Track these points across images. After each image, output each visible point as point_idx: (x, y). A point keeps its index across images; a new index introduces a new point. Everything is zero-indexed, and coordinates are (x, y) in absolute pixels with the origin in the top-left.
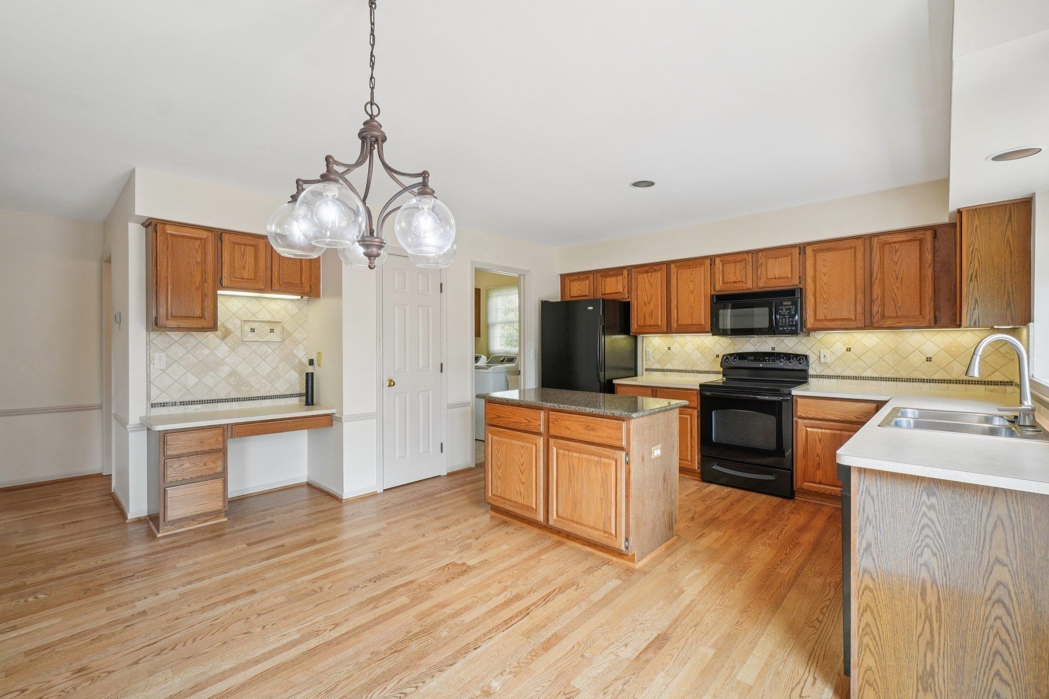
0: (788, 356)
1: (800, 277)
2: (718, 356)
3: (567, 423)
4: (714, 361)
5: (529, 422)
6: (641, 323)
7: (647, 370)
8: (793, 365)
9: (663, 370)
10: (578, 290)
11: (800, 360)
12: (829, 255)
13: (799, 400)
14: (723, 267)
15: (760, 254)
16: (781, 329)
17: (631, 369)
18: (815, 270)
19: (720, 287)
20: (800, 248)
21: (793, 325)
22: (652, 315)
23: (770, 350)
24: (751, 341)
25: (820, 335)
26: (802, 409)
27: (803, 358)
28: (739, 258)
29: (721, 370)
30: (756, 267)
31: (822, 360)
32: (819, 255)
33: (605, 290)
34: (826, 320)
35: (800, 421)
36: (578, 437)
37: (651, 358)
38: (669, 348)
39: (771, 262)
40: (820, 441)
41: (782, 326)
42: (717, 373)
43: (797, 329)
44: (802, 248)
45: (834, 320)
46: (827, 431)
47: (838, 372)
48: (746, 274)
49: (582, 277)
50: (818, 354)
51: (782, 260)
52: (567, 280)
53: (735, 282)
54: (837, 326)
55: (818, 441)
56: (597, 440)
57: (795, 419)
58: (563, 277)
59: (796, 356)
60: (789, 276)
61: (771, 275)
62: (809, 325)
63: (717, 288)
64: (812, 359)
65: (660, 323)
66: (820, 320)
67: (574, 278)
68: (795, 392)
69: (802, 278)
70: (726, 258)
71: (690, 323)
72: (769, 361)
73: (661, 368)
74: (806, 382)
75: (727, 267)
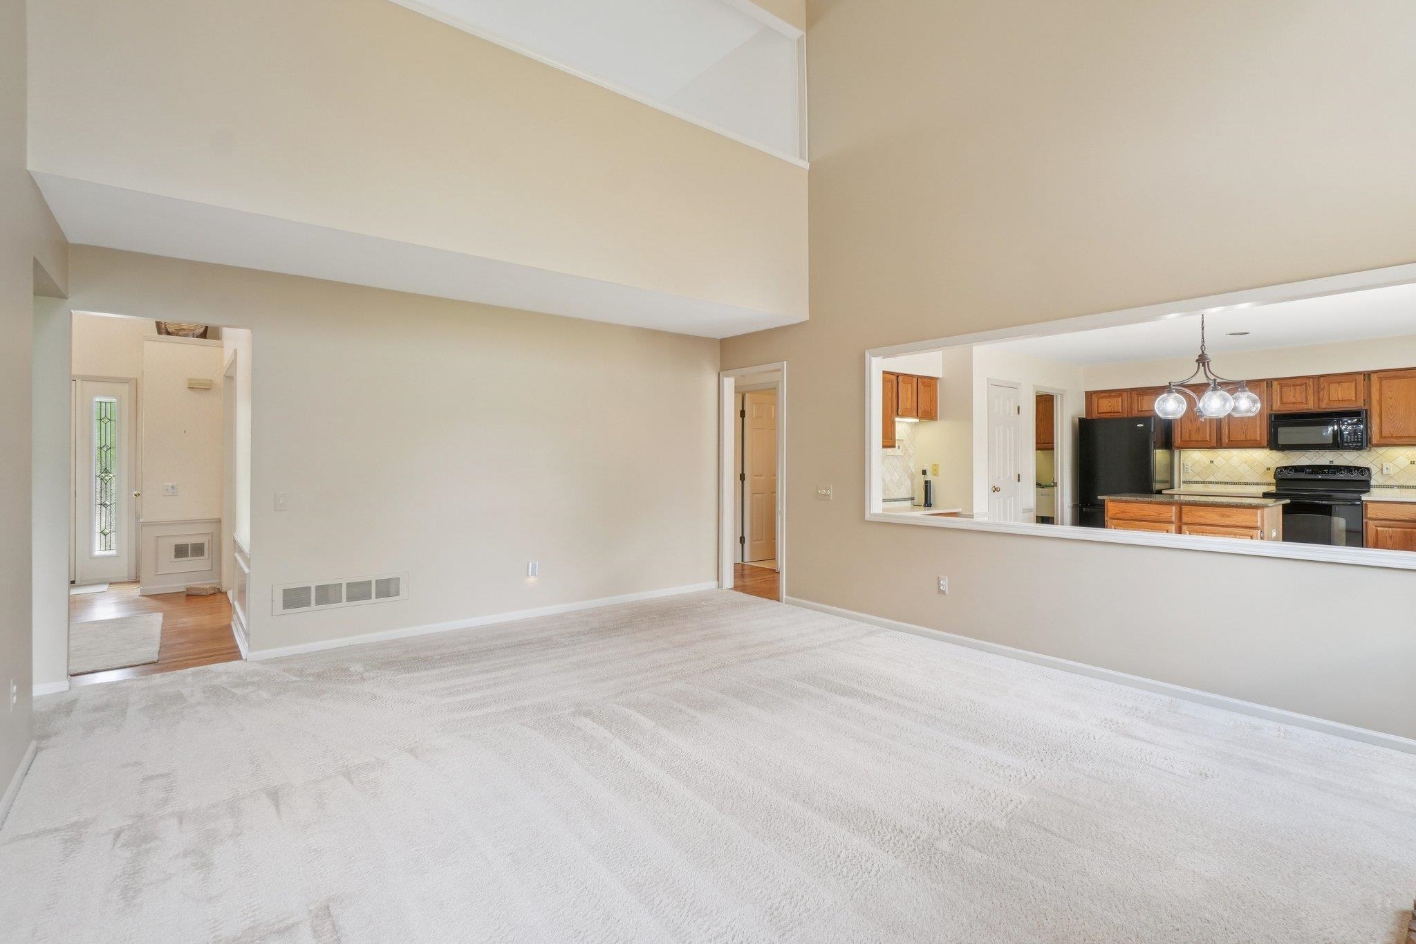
0: (1349, 469)
1: (1364, 400)
2: (1268, 469)
3: (1201, 513)
4: (1265, 474)
5: (1160, 514)
6: (1186, 437)
7: (1185, 482)
8: (1355, 476)
9: (1204, 483)
10: (1106, 407)
11: (1362, 471)
12: (1396, 382)
13: (1369, 505)
14: (1281, 391)
15: (1322, 379)
16: (1346, 444)
17: (1167, 482)
18: (1381, 395)
19: (1277, 407)
20: (1364, 375)
21: (1358, 442)
22: (1199, 432)
23: (1328, 463)
24: (1306, 455)
25: (1382, 450)
26: (1372, 511)
27: (1365, 470)
28: (1299, 382)
29: (1274, 481)
30: (1318, 390)
31: (1385, 471)
32: (1384, 383)
33: (1142, 406)
34: (1392, 437)
35: (1370, 522)
36: (1213, 522)
37: (1190, 471)
38: (1212, 462)
39: (1333, 387)
40: (1391, 537)
41: (1346, 442)
42: (1269, 484)
43: (1362, 445)
44: (1367, 375)
45: (1401, 437)
46: (1400, 529)
47: (1402, 482)
48: (1307, 397)
49: (1113, 394)
50: (1380, 466)
51: (1346, 385)
52: (1095, 398)
53: (1294, 403)
54: (1403, 443)
55: (1388, 538)
56: (1233, 523)
57: (1364, 520)
58: (1089, 395)
59: (1357, 468)
60: (1354, 399)
61: (1334, 397)
62: (1374, 441)
63: (1275, 408)
64: (1374, 471)
65: (1208, 439)
66: (1385, 437)
67: (1102, 395)
68: (1364, 497)
69: (1368, 399)
70: (1285, 382)
71: (1244, 438)
72: (1329, 473)
73: (1202, 480)
74: (1369, 491)
75: (1285, 389)
